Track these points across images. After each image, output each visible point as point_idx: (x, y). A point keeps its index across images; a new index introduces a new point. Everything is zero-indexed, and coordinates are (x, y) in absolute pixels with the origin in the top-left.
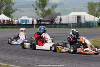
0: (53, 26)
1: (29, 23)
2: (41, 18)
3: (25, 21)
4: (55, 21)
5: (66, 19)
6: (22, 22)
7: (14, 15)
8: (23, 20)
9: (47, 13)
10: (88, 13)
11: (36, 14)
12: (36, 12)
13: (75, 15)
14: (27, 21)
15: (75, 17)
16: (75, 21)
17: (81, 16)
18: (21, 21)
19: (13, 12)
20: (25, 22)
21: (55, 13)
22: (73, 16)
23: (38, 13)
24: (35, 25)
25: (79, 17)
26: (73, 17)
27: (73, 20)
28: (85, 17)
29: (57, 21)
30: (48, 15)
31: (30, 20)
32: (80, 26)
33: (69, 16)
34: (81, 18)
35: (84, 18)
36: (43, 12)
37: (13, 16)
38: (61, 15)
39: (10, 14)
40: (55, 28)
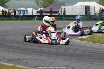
0: (58, 18)
1: (28, 14)
2: (42, 8)
3: (23, 11)
4: (59, 12)
5: (71, 9)
6: (19, 13)
7: (9, 4)
8: (20, 11)
9: (49, 2)
10: (98, 4)
11: (36, 3)
12: (36, 2)
13: (83, 6)
14: (25, 12)
15: (83, 8)
16: (82, 12)
17: (90, 7)
18: (18, 11)
19: (8, 1)
20: (23, 13)
21: (59, 2)
22: (80, 6)
23: (38, 3)
24: (36, 16)
25: (87, 8)
26: (80, 8)
27: (80, 11)
28: (94, 7)
29: (61, 12)
30: (50, 5)
31: (28, 11)
32: (90, 18)
33: (75, 6)
34: (90, 9)
35: (94, 9)
36: (44, 1)
37: (8, 6)
38: (66, 5)
39: (4, 3)
40: (60, 20)
